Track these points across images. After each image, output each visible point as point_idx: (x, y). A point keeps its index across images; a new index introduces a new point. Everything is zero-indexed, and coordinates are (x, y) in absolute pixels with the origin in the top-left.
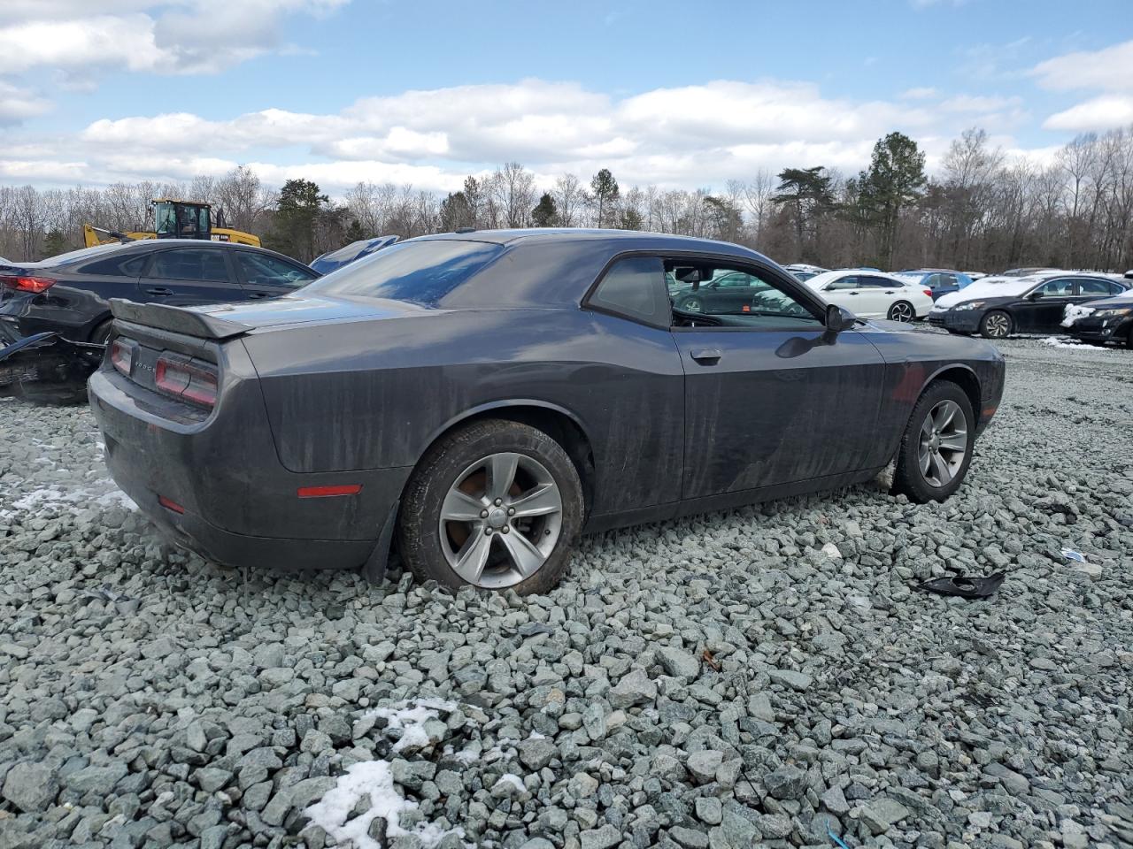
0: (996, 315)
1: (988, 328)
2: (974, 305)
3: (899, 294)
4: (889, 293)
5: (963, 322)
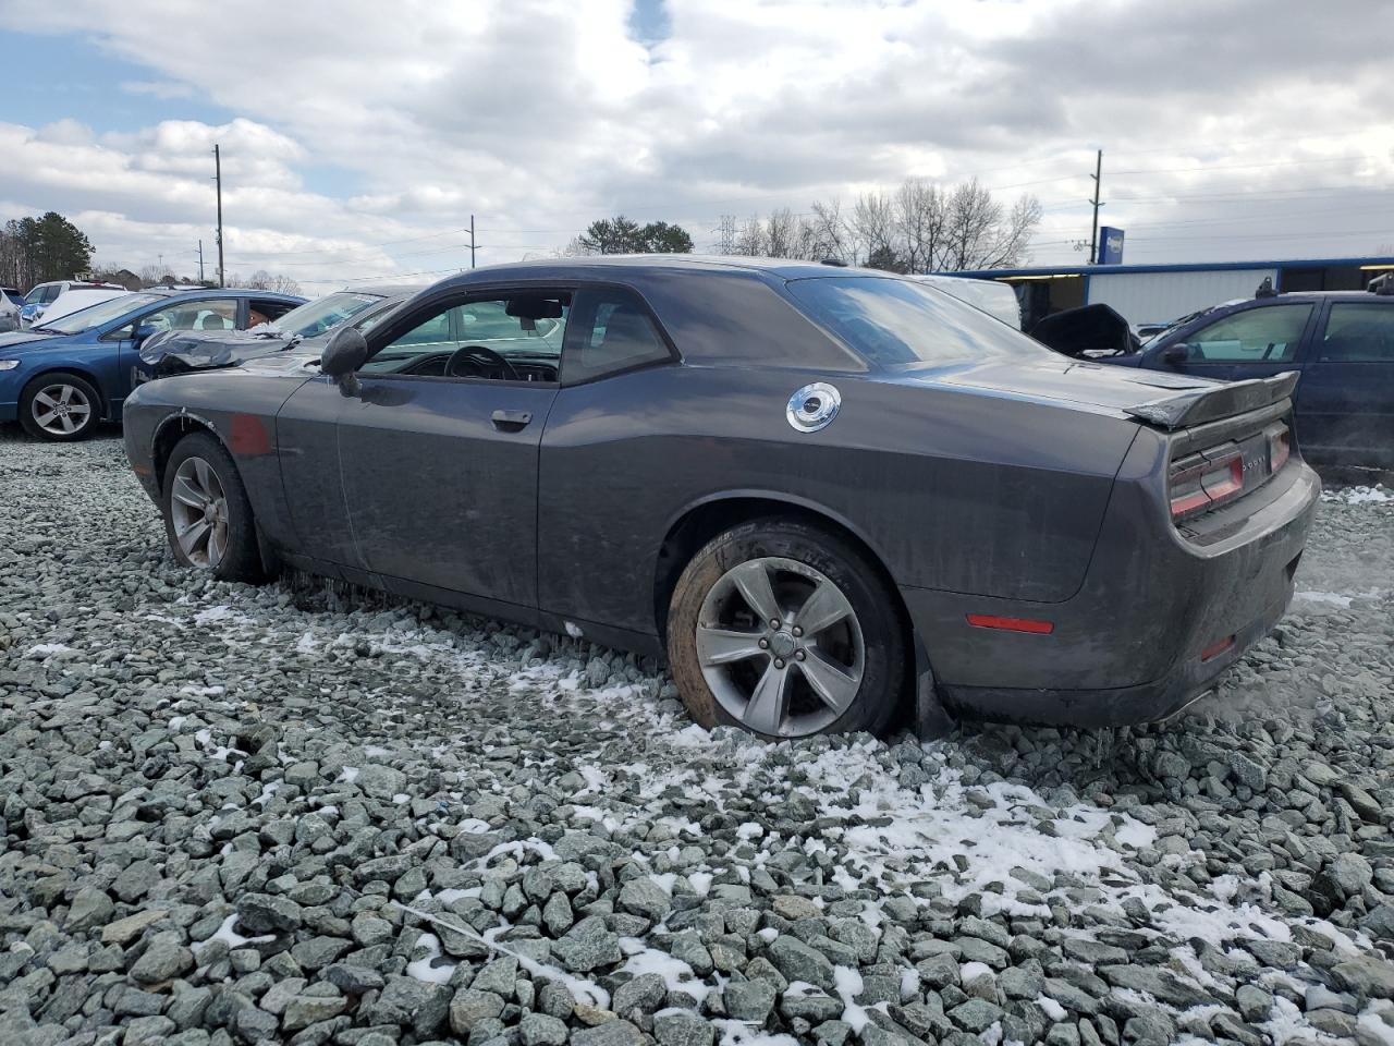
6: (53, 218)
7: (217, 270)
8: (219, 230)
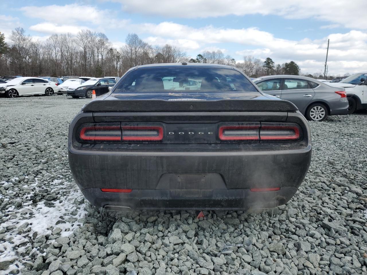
0: (89, 91)
1: (88, 95)
2: (83, 88)
3: (48, 85)
4: (44, 85)
5: (81, 93)
6: (292, 63)
7: (324, 73)
8: (326, 63)
